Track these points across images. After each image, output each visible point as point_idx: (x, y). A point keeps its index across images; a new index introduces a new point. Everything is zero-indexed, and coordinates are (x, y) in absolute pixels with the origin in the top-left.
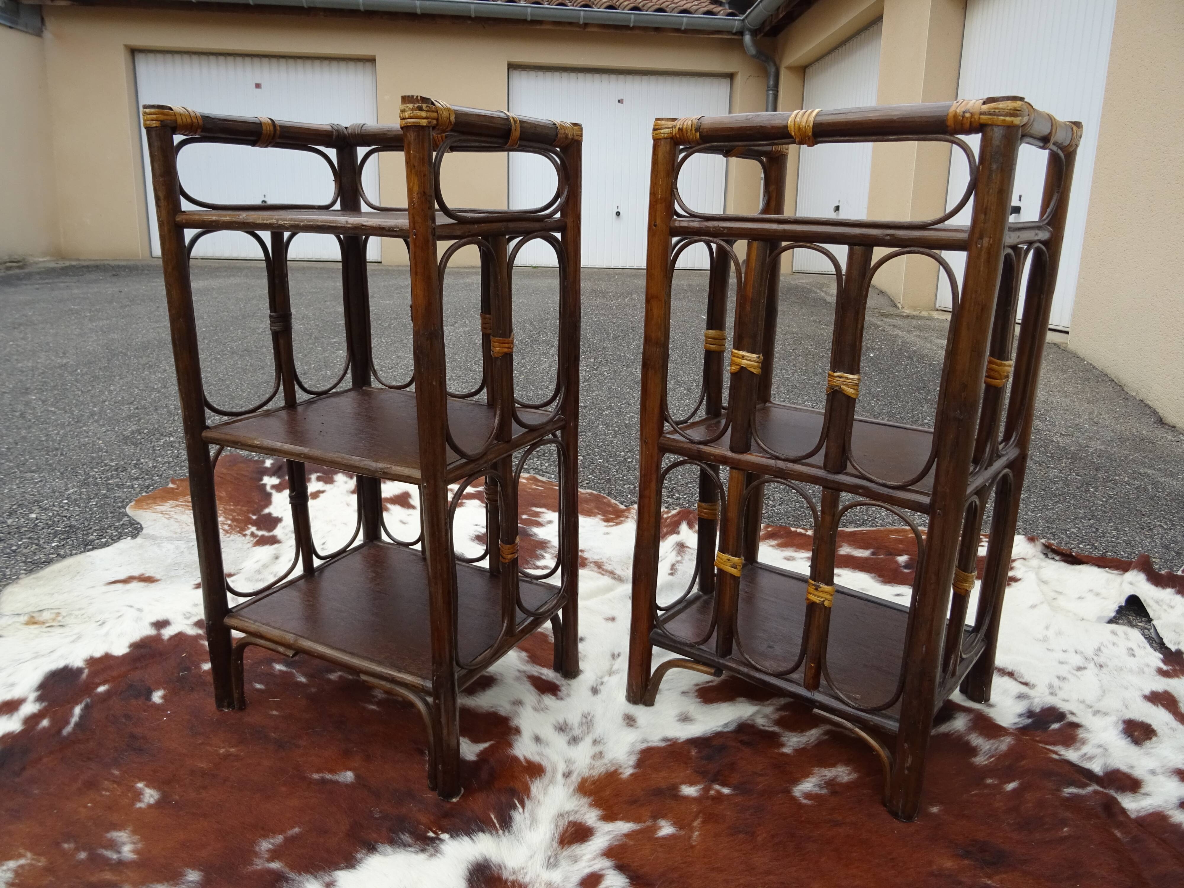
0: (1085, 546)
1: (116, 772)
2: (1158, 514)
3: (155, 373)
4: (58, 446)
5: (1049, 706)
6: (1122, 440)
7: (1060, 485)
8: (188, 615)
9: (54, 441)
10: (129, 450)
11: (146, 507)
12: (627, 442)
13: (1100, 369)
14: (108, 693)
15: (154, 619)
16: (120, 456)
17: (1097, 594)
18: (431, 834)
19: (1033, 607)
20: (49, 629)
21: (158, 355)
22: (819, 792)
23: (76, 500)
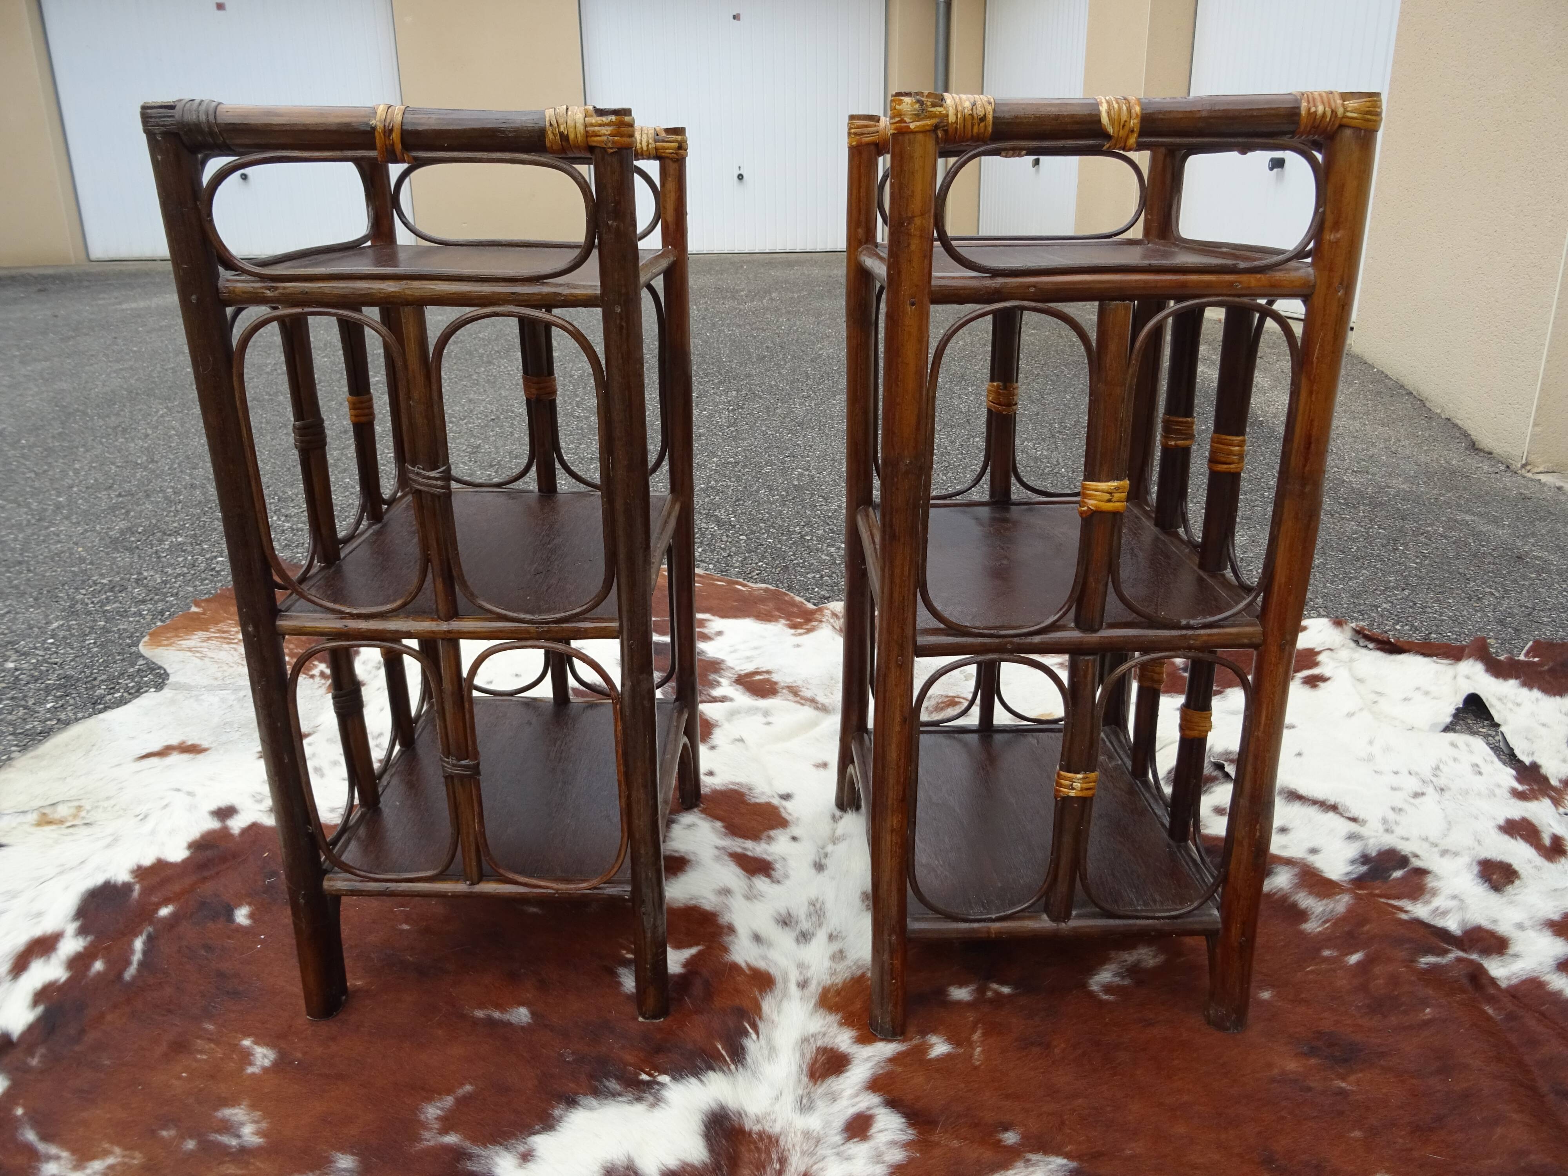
0: (1402, 626)
1: (210, 1027)
2: (1486, 577)
3: (133, 440)
4: (20, 559)
5: (1388, 847)
6: (1429, 475)
7: (1361, 543)
8: (259, 797)
9: (13, 550)
10: (123, 559)
11: (165, 643)
12: (802, 512)
13: (1394, 378)
14: (174, 916)
15: (214, 806)
16: (112, 569)
17: (1427, 693)
18: (644, 1077)
19: (1351, 715)
20: (71, 830)
21: (131, 412)
22: (1121, 983)
23: (64, 637)
